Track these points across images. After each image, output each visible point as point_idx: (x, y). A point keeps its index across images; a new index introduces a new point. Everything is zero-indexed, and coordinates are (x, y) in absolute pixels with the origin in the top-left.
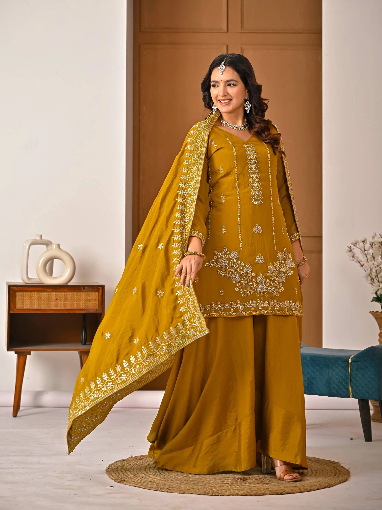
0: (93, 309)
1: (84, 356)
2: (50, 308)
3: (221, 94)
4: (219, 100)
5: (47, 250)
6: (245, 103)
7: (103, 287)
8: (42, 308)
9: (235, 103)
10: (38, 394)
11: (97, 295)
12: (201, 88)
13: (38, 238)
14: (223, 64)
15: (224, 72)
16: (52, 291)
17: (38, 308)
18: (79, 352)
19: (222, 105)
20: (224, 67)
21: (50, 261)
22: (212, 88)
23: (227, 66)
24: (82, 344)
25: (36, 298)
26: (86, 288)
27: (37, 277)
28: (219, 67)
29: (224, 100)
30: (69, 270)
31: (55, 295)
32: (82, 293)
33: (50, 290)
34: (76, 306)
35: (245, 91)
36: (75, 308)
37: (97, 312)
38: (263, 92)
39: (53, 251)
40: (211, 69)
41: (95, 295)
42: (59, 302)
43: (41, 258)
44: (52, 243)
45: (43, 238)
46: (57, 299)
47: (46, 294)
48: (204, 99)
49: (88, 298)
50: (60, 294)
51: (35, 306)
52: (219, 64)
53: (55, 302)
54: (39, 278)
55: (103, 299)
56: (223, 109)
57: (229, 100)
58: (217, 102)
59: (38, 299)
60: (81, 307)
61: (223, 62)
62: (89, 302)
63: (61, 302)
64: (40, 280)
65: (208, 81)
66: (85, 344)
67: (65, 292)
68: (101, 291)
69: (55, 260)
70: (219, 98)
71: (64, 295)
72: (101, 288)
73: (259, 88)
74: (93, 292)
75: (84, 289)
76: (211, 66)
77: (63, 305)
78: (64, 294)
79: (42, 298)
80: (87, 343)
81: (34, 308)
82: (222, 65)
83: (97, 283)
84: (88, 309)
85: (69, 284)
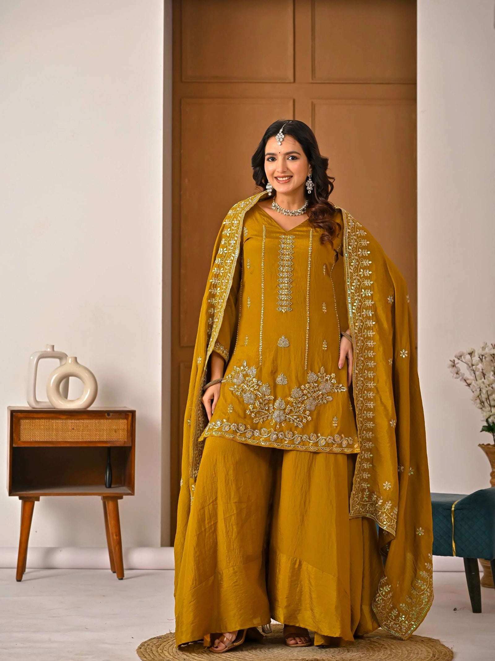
0: (120, 441)
1: (108, 503)
2: (64, 441)
3: (280, 169)
4: (276, 178)
5: (61, 366)
6: (307, 182)
7: (133, 413)
8: (54, 441)
9: (296, 180)
10: (49, 552)
11: (125, 424)
12: (251, 162)
13: (49, 350)
14: (281, 132)
15: (282, 142)
16: (67, 419)
17: (49, 441)
18: (102, 497)
19: (279, 183)
20: (283, 136)
21: (65, 379)
22: (266, 163)
23: (286, 135)
24: (106, 487)
25: (47, 427)
26: (111, 414)
27: (47, 400)
28: (277, 136)
29: (283, 177)
30: (89, 391)
31: (71, 423)
32: (106, 420)
33: (64, 417)
34: (98, 437)
35: (308, 166)
36: (97, 440)
37: (126, 445)
38: (329, 166)
39: (69, 366)
40: (266, 140)
41: (122, 424)
42: (75, 433)
43: (54, 376)
44: (67, 356)
45: (55, 349)
46: (73, 429)
47: (59, 422)
48: (255, 176)
49: (114, 427)
50: (77, 421)
51: (46, 437)
52: (275, 133)
53: (71, 432)
54: (50, 401)
55: (133, 428)
56: (280, 189)
57: (288, 178)
58: (273, 180)
59: (49, 429)
60: (104, 440)
61: (281, 130)
62: (115, 432)
63: (78, 433)
64: (52, 404)
65: (261, 153)
66: (110, 487)
67: (83, 419)
68: (130, 418)
69: (70, 378)
70: (276, 175)
71: (83, 423)
72: (130, 414)
73: (324, 163)
74: (120, 419)
75: (109, 415)
76: (266, 134)
77: (82, 436)
78: (82, 421)
79: (54, 427)
80: (112, 486)
81: (43, 441)
82: (280, 134)
83: (125, 407)
84: (114, 441)
85: (89, 409)
